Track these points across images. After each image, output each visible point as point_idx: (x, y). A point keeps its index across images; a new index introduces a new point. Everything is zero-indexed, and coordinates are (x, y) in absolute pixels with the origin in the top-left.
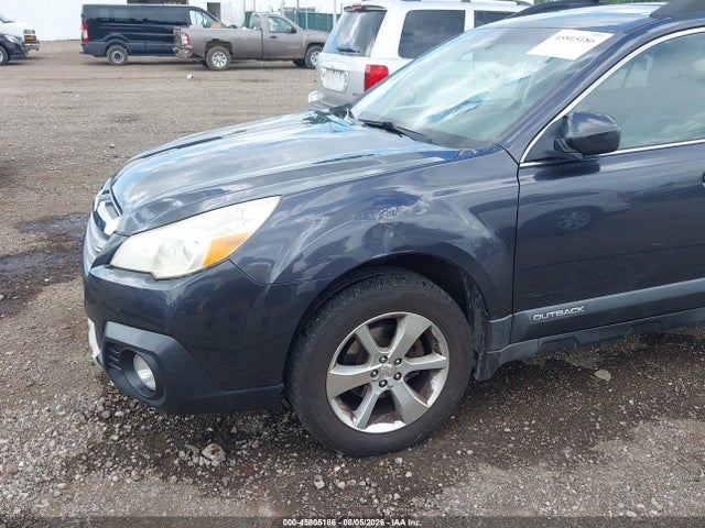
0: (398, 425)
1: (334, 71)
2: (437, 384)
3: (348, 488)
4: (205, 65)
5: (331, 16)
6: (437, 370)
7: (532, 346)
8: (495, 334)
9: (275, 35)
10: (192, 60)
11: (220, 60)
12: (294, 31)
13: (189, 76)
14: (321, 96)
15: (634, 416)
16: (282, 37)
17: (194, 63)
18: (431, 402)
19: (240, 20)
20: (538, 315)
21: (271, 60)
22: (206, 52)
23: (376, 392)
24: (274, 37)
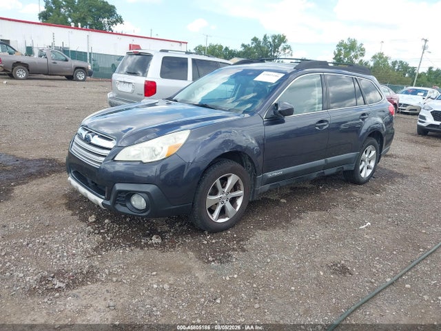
0: (227, 219)
1: (124, 82)
2: (239, 202)
3: (216, 242)
4: (11, 76)
5: (86, 53)
6: (239, 197)
7: (267, 187)
8: (258, 182)
9: (56, 61)
10: (3, 73)
11: (21, 74)
12: (66, 60)
13: (5, 82)
14: (115, 95)
15: (299, 211)
16: (59, 63)
17: (4, 75)
18: (237, 209)
19: (24, 51)
20: (270, 175)
21: (53, 75)
22: (13, 69)
23: (220, 206)
24: (55, 63)
